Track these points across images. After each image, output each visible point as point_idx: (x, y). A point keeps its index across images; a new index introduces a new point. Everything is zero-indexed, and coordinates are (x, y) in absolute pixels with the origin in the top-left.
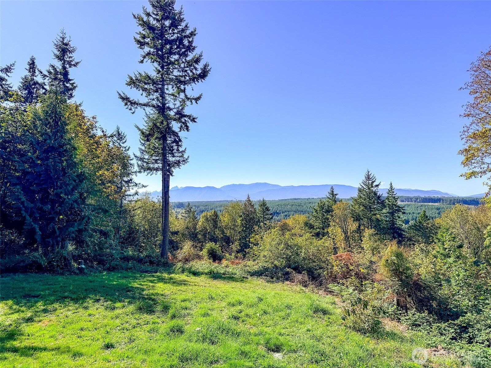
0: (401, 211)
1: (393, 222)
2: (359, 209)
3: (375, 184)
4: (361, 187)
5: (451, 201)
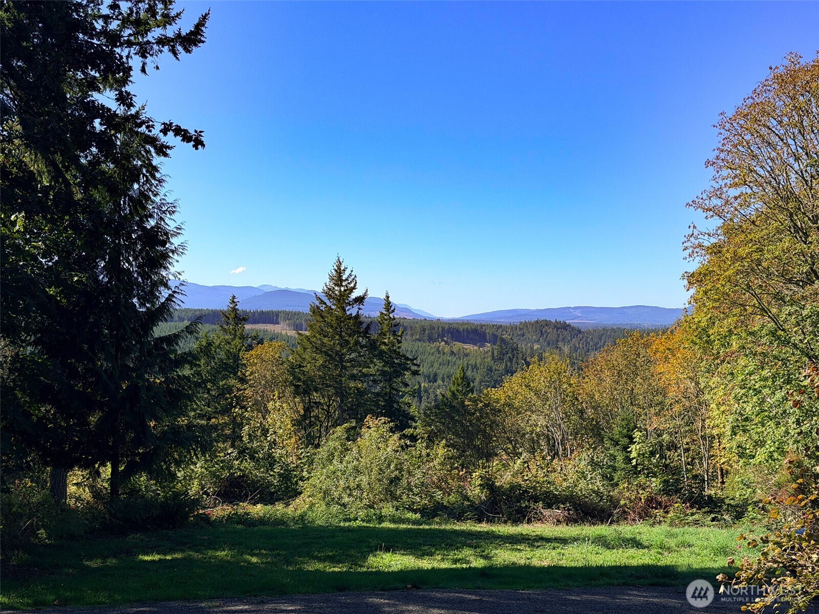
0: (409, 369)
1: (390, 397)
2: (313, 364)
3: (354, 295)
4: (317, 303)
5: (424, 330)
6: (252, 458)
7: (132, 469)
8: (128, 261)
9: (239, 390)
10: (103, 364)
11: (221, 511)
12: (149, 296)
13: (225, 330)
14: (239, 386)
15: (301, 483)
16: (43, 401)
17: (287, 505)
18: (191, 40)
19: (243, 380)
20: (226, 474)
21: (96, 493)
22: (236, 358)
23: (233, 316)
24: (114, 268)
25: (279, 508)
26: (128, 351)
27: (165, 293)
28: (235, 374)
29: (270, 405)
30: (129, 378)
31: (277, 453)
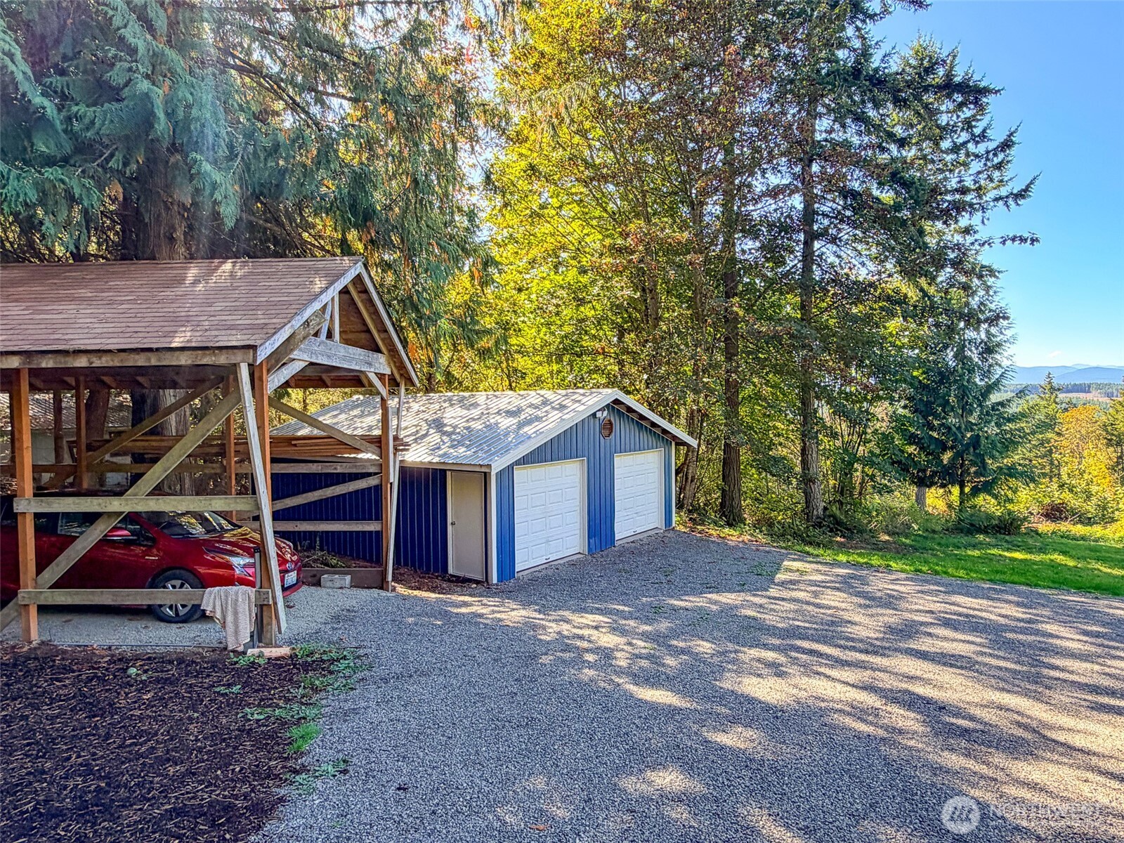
6: (1071, 491)
7: (976, 491)
8: (971, 351)
9: (1056, 441)
10: (952, 420)
11: (1045, 527)
12: (987, 374)
13: (1042, 398)
14: (1057, 438)
15: (1117, 513)
16: (910, 444)
17: (1105, 528)
18: (1021, 195)
19: (1059, 434)
20: (1047, 501)
21: (950, 506)
22: (1053, 418)
23: (1049, 387)
24: (960, 356)
25: (1097, 531)
26: (971, 412)
27: (999, 371)
28: (1053, 429)
29: (1085, 453)
30: (972, 430)
31: (1094, 489)
